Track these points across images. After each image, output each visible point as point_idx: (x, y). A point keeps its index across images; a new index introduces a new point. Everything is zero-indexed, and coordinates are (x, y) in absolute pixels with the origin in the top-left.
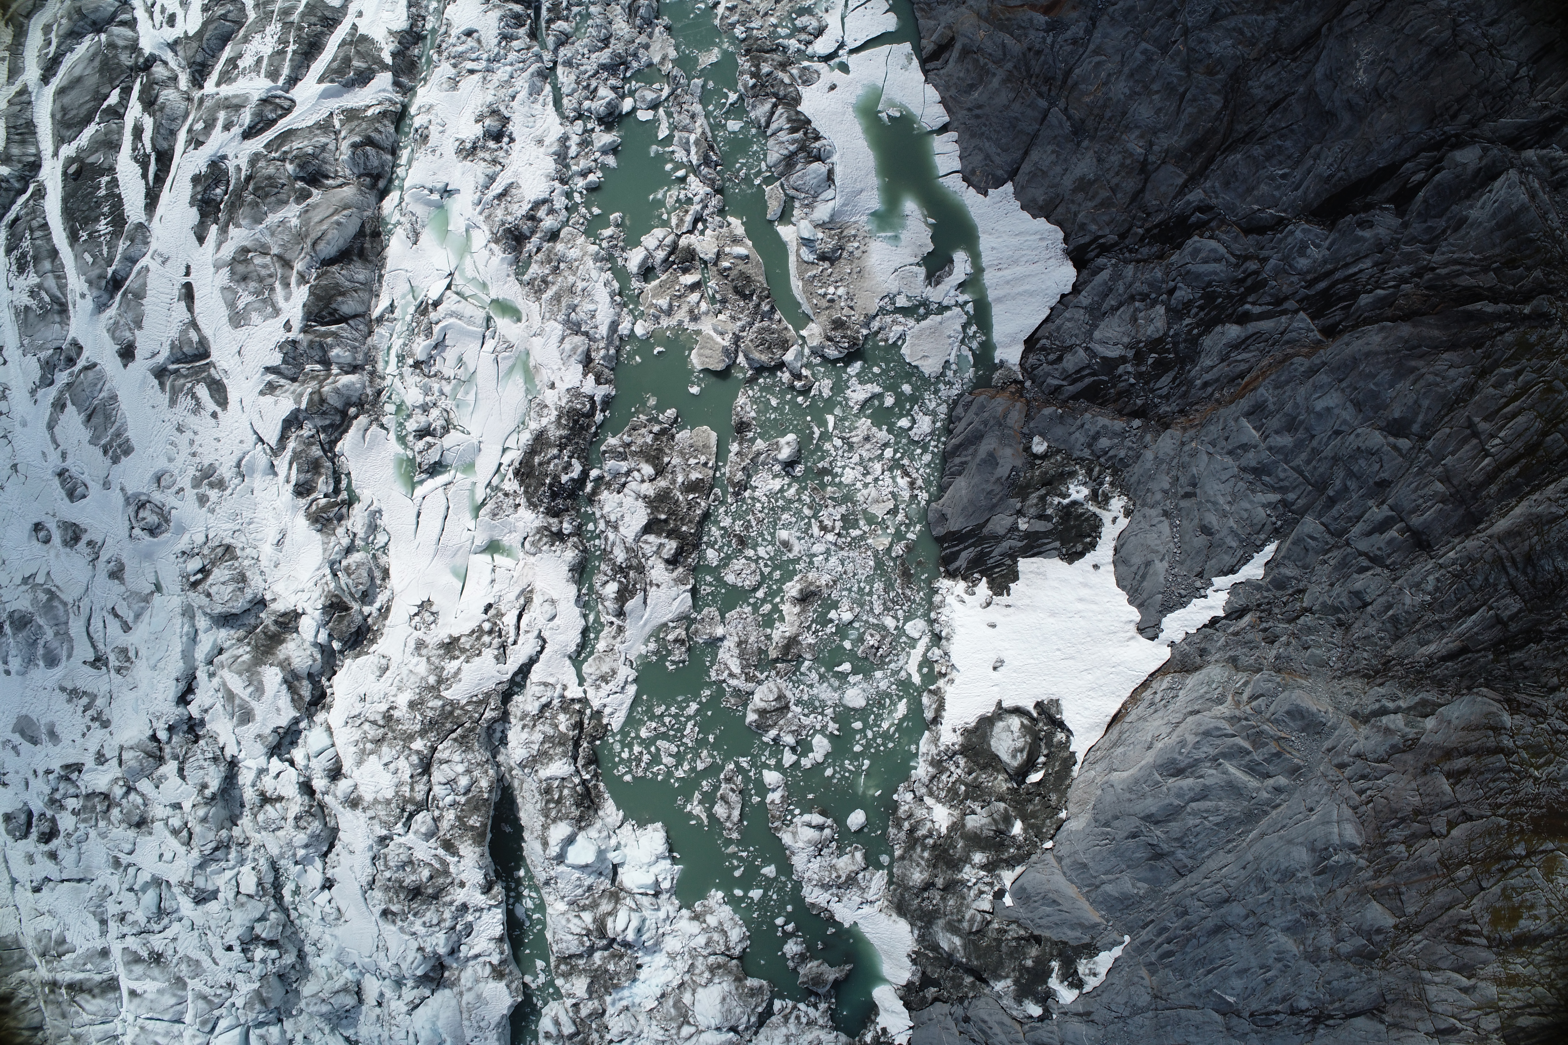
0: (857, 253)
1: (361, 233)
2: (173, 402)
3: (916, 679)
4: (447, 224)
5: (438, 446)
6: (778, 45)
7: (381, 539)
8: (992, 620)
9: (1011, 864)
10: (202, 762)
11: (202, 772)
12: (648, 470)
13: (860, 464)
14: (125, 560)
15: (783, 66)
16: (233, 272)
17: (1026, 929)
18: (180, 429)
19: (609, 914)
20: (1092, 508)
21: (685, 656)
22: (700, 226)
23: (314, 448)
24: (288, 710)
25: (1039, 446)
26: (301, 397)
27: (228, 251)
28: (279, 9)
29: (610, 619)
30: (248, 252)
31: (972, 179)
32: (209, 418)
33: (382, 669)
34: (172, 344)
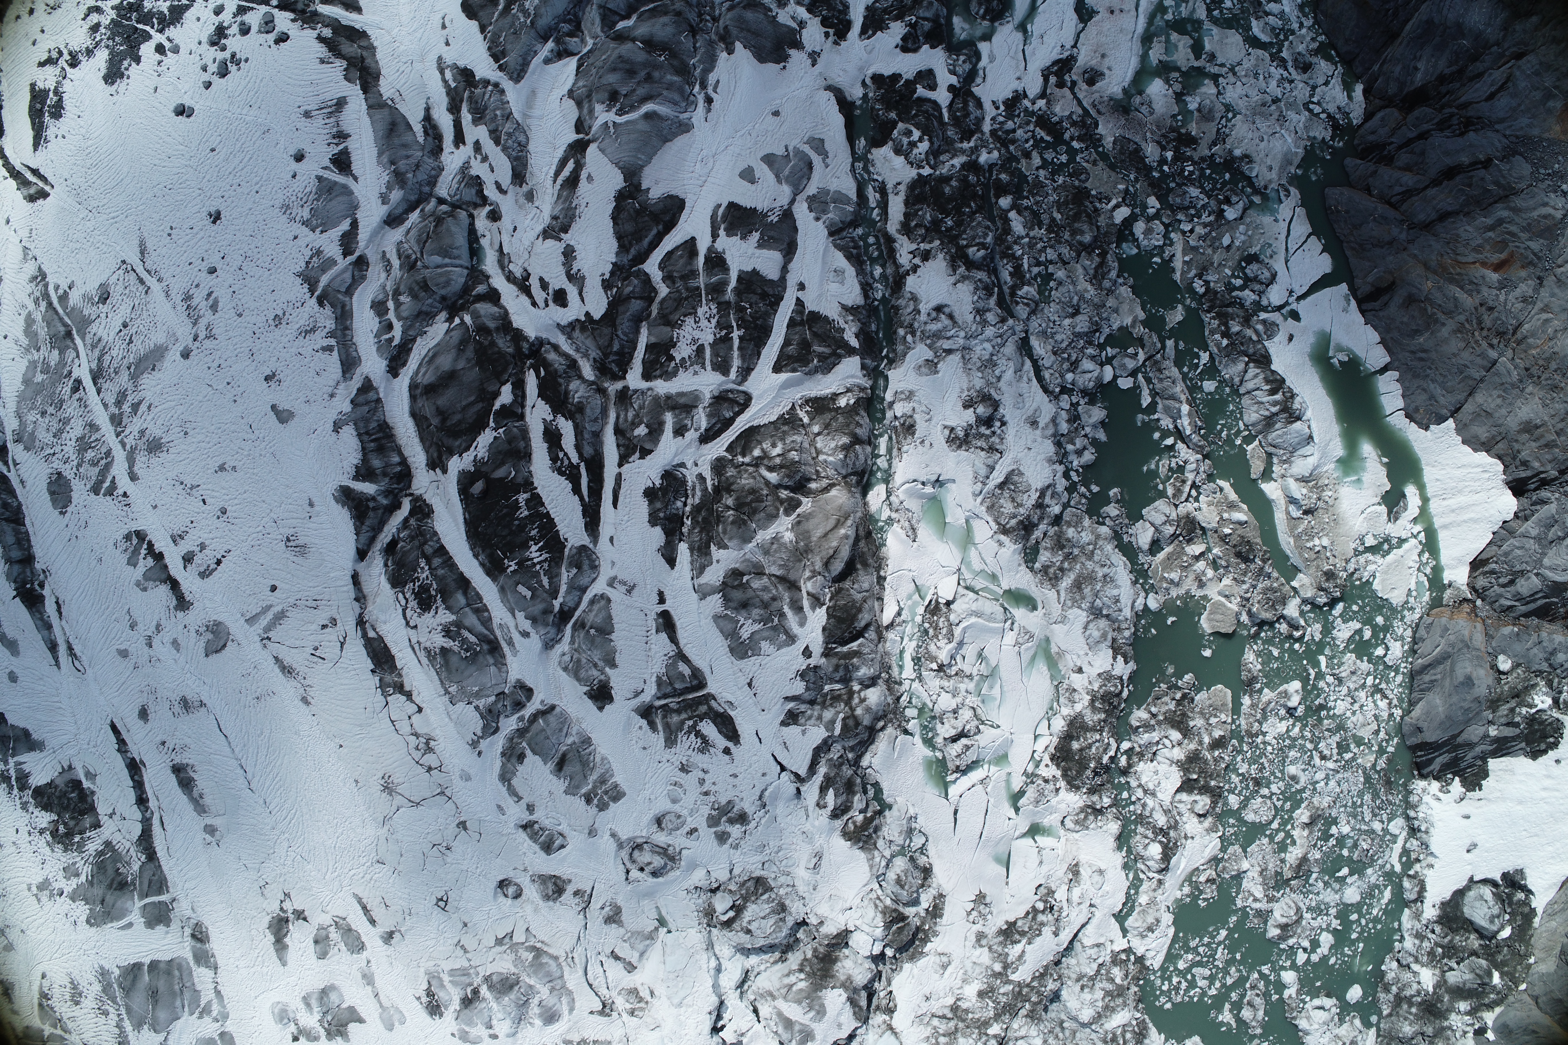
0: (1331, 502)
1: (858, 539)
2: (670, 742)
5: (974, 748)
6: (1237, 297)
7: (918, 841)
8: (1466, 812)
12: (1176, 735)
13: (1348, 695)
14: (620, 903)
15: (1247, 321)
16: (726, 599)
18: (684, 769)
20: (1556, 714)
22: (1194, 493)
23: (844, 768)
24: (849, 1023)
25: (1504, 664)
26: (833, 722)
27: (714, 575)
28: (706, 286)
29: (1151, 875)
30: (742, 574)
31: (1416, 416)
32: (721, 755)
33: (944, 967)
34: (659, 679)
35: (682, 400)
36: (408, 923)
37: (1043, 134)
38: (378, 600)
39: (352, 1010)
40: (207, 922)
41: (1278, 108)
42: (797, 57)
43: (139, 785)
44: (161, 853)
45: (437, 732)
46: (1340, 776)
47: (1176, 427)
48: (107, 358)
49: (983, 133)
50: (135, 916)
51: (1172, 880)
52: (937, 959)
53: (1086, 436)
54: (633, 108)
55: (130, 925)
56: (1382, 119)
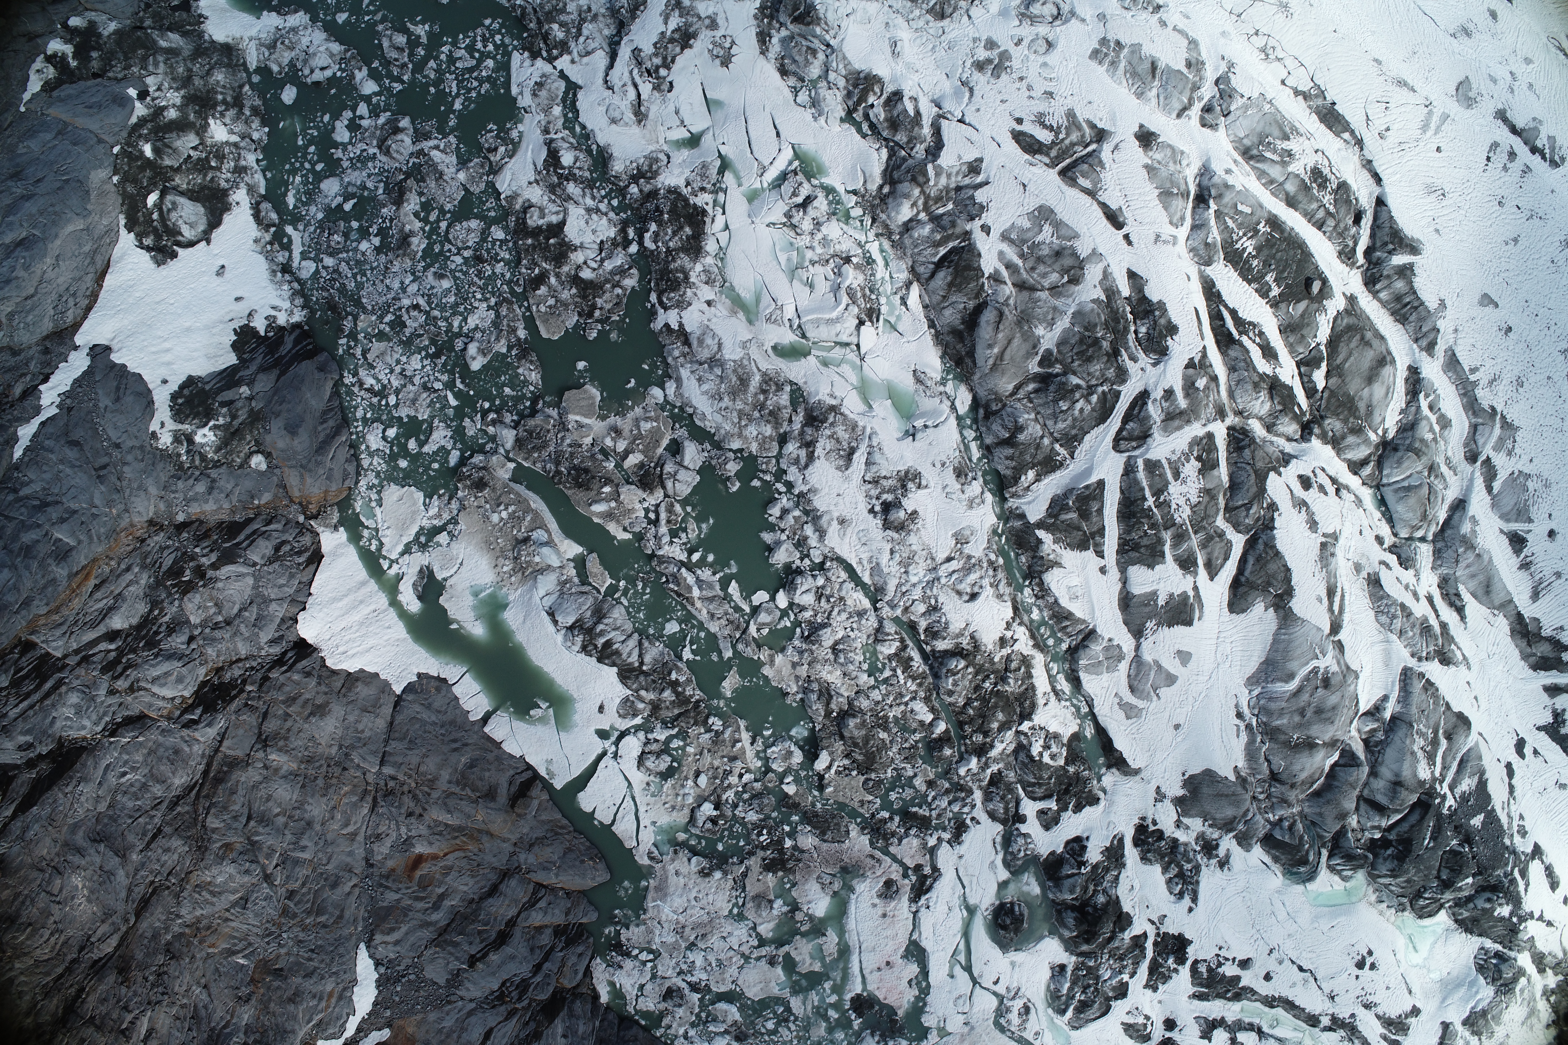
0: (501, 561)
1: (971, 353)
3: (289, 229)
4: (894, 404)
5: (786, 198)
6: (673, 727)
7: (803, 97)
8: (241, 304)
9: (142, 121)
12: (586, 274)
15: (655, 707)
16: (1074, 255)
17: (110, 79)
18: (1050, 94)
20: (187, 428)
21: (483, 140)
22: (652, 516)
23: (905, 139)
25: (258, 463)
26: (938, 175)
27: (1093, 273)
28: (1190, 538)
29: (559, 135)
30: (1070, 282)
31: (437, 683)
32: (1023, 116)
34: (1103, 166)
35: (1177, 423)
37: (921, 811)
38: (1352, 167)
41: (687, 940)
42: (1176, 790)
45: (1263, 67)
47: (696, 573)
49: (980, 788)
51: (535, 138)
53: (783, 531)
54: (1307, 678)
56: (576, 972)
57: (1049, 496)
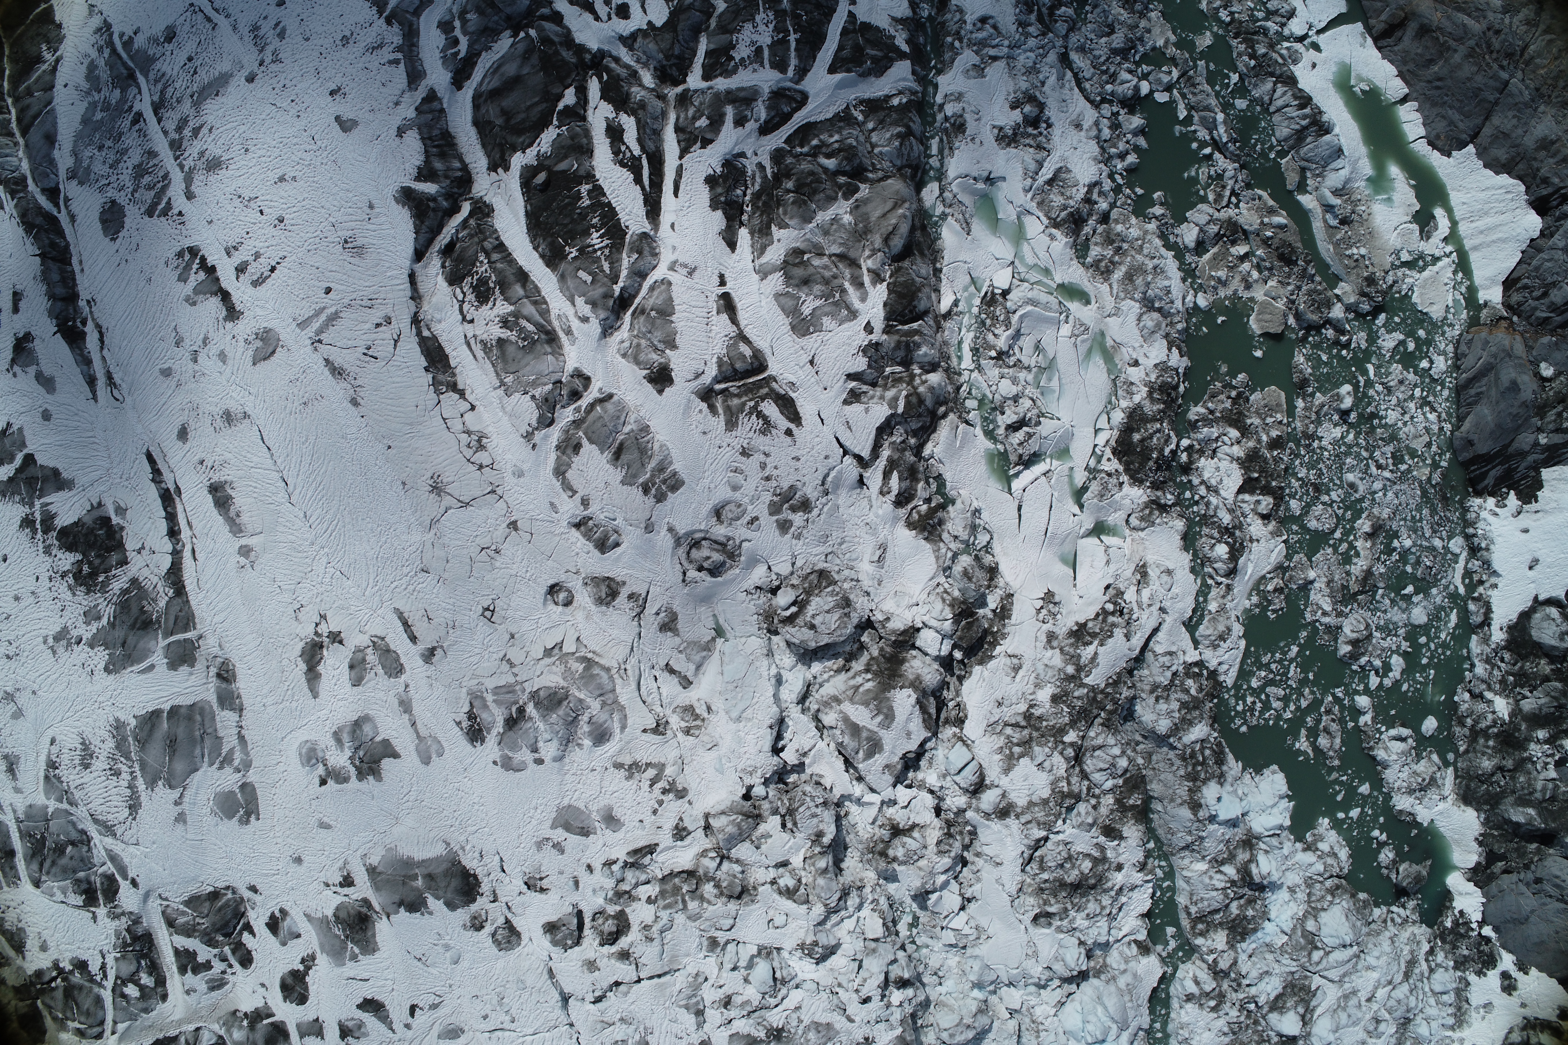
0: (1365, 216)
2: (731, 424)
3: (1462, 590)
4: (996, 213)
5: (1038, 436)
6: (1261, 27)
7: (982, 539)
8: (1525, 525)
10: (814, 810)
11: (815, 820)
12: (1234, 433)
14: (676, 608)
15: (1272, 46)
16: (788, 277)
18: (745, 453)
19: (1250, 861)
22: (1234, 200)
23: (908, 453)
24: (919, 733)
25: (1547, 371)
26: (896, 399)
27: (775, 254)
29: (1220, 579)
30: (803, 253)
31: (1437, 143)
32: (783, 436)
33: (1017, 669)
34: (720, 359)
35: (742, 94)
36: (451, 638)
38: (434, 300)
39: (386, 743)
40: (235, 659)
43: (171, 517)
44: (190, 585)
45: (490, 429)
46: (1398, 487)
47: (1212, 138)
48: (170, 90)
50: (158, 658)
51: (1242, 585)
52: (1008, 661)
53: (1128, 142)
55: (152, 667)
57: (883, 80)
